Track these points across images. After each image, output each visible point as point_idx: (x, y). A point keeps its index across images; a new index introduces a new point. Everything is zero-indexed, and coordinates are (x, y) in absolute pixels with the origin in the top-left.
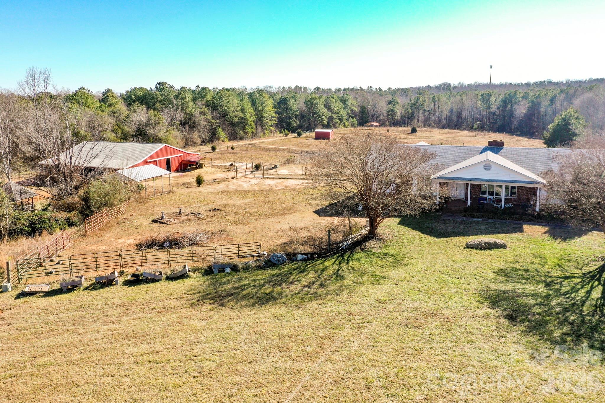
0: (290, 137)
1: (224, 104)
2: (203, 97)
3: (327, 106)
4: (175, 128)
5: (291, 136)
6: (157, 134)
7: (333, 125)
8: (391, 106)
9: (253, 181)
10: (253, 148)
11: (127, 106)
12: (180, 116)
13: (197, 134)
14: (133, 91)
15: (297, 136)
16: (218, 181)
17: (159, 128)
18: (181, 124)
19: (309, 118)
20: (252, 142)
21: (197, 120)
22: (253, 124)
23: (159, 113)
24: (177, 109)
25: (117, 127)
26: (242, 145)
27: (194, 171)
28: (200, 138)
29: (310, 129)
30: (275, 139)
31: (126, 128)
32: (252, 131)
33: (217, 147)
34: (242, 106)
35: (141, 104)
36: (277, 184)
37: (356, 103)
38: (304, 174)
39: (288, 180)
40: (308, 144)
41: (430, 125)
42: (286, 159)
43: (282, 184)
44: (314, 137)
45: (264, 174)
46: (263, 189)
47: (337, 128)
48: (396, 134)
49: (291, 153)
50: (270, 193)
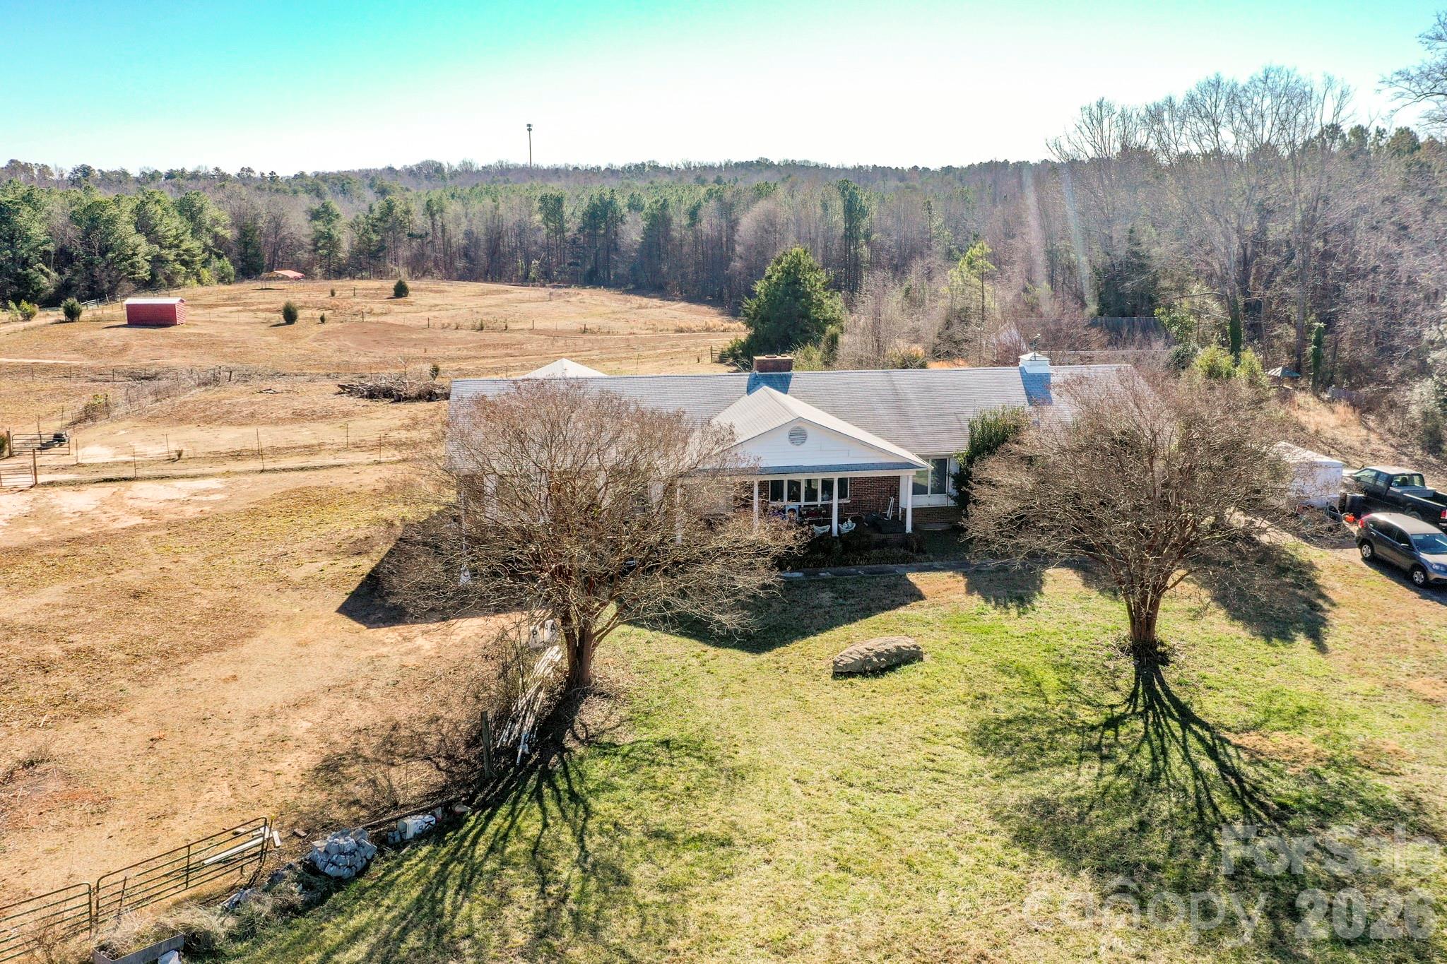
0: (43, 321)
3: (144, 226)
5: (46, 318)
7: (165, 278)
8: (320, 225)
9: (12, 504)
15: (63, 318)
19: (91, 263)
36: (107, 508)
37: (225, 218)
38: (174, 455)
39: (129, 483)
40: (116, 343)
41: (426, 273)
42: (81, 407)
43: (122, 505)
44: (121, 318)
45: (35, 470)
46: (71, 535)
47: (178, 287)
48: (357, 300)
49: (74, 378)
50: (108, 549)
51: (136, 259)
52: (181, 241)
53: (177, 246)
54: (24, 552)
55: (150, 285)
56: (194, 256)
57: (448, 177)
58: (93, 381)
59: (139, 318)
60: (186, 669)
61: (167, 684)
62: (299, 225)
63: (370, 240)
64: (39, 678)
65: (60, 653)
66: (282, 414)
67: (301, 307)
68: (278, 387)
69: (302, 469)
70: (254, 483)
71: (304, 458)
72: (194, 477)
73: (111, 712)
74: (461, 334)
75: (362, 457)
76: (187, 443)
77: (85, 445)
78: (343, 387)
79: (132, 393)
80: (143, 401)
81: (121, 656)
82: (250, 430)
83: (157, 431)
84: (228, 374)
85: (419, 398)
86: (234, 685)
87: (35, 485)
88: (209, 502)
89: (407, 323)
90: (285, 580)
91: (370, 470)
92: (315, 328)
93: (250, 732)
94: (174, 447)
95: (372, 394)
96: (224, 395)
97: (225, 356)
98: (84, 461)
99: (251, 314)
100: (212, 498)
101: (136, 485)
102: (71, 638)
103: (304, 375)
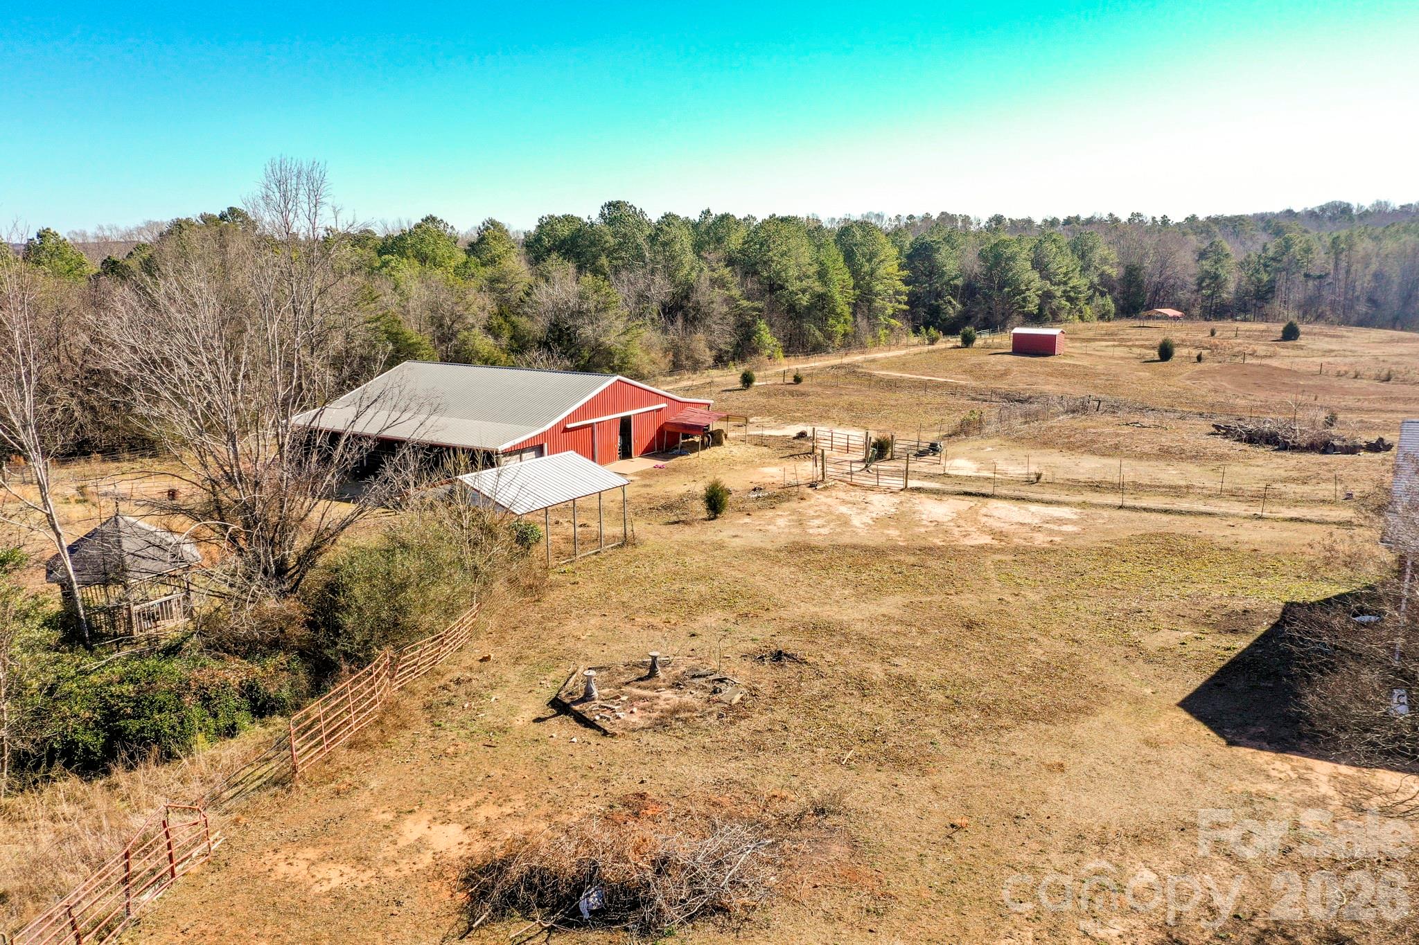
0: (943, 346)
1: (775, 258)
2: (719, 240)
3: (1039, 265)
4: (649, 322)
5: (947, 343)
6: (602, 339)
7: (1051, 313)
8: (1207, 265)
9: (881, 504)
10: (851, 378)
11: (529, 262)
12: (661, 289)
13: (703, 337)
14: (547, 225)
15: (960, 344)
16: (769, 497)
17: (606, 322)
18: (664, 310)
19: (990, 297)
20: (846, 360)
21: (703, 300)
22: (847, 310)
23: (606, 283)
24: (653, 272)
25: (501, 320)
26: (822, 369)
27: (696, 454)
28: (711, 349)
29: (992, 324)
30: (903, 352)
31: (523, 323)
32: (845, 330)
33: (755, 374)
34: (822, 264)
35: (565, 259)
36: (961, 522)
37: (1114, 257)
38: (1033, 477)
39: (986, 500)
40: (999, 367)
41: (1319, 317)
42: (958, 420)
43: (975, 521)
44: (1007, 347)
45: (906, 474)
46: (923, 543)
47: (1060, 321)
48: (1239, 341)
49: (958, 396)
50: (953, 565)
51: (1027, 293)
52: (1070, 279)
53: (1065, 283)
54: (878, 553)
55: (1036, 319)
56: (1080, 292)
57: (1355, 218)
58: (973, 399)
59: (1024, 347)
60: (1007, 736)
61: (981, 750)
62: (1185, 265)
63: (1260, 281)
64: (855, 701)
65: (882, 675)
66: (1147, 448)
67: (1178, 345)
68: (1146, 421)
69: (1166, 511)
70: (1111, 520)
71: (1168, 500)
72: (1049, 503)
73: (915, 771)
74: (1359, 383)
75: (1239, 508)
76: (1048, 467)
77: (954, 456)
78: (1218, 427)
79: (1005, 413)
80: (1013, 422)
81: (938, 697)
82: (1114, 462)
83: (1020, 452)
84: (1096, 403)
85: (1312, 448)
86: (1059, 779)
87: (905, 489)
88: (1060, 533)
89: (1295, 368)
90: (1136, 645)
91: (1248, 524)
92: (1190, 366)
93: (1071, 859)
94: (1034, 469)
95: (1253, 439)
96: (1090, 424)
97: (1095, 387)
98: (950, 472)
99: (1126, 349)
100: (1065, 528)
101: (993, 503)
102: (896, 661)
103: (1175, 411)
